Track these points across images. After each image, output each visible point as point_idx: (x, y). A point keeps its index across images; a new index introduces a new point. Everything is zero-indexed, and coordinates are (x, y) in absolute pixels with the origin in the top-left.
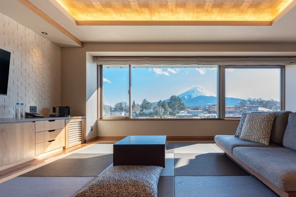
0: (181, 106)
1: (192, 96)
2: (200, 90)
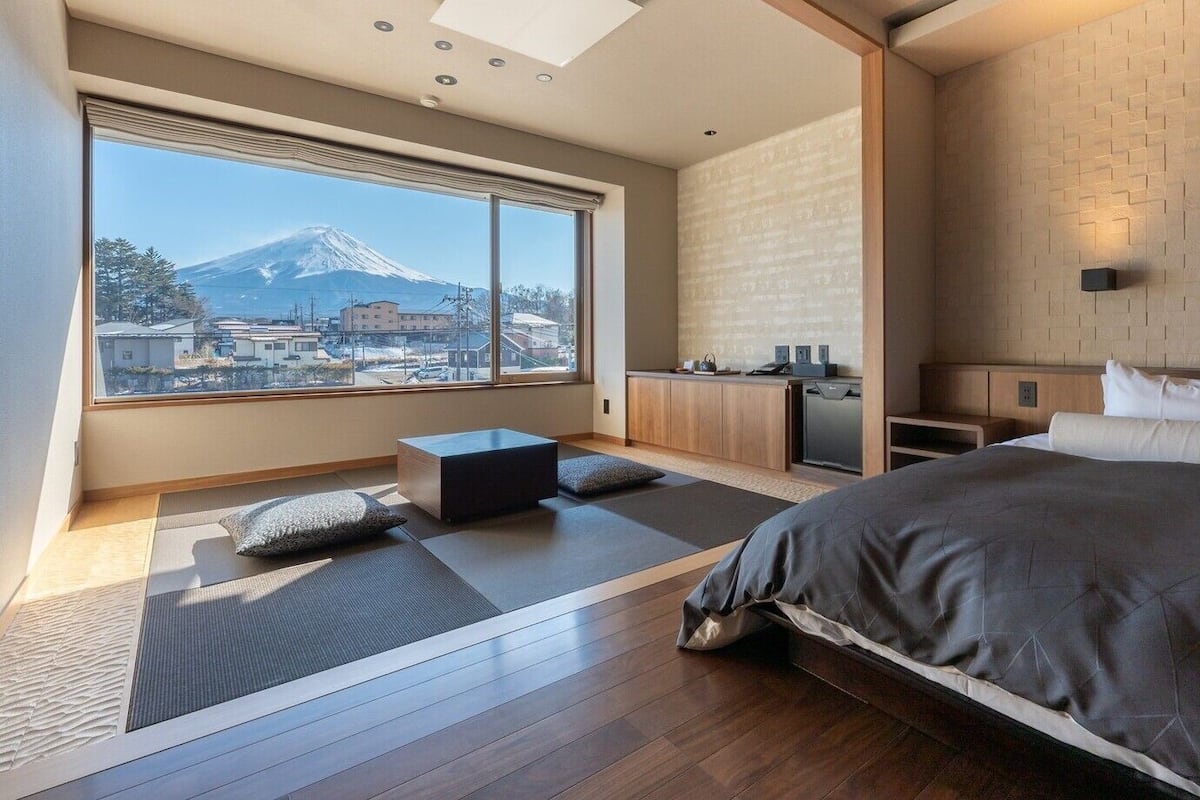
0: (167, 300)
1: (301, 270)
2: (342, 247)
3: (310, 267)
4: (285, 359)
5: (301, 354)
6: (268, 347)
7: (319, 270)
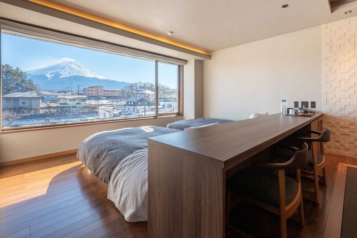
3: (65, 74)
4: (76, 104)
5: (81, 102)
6: (70, 100)
7: (68, 75)
